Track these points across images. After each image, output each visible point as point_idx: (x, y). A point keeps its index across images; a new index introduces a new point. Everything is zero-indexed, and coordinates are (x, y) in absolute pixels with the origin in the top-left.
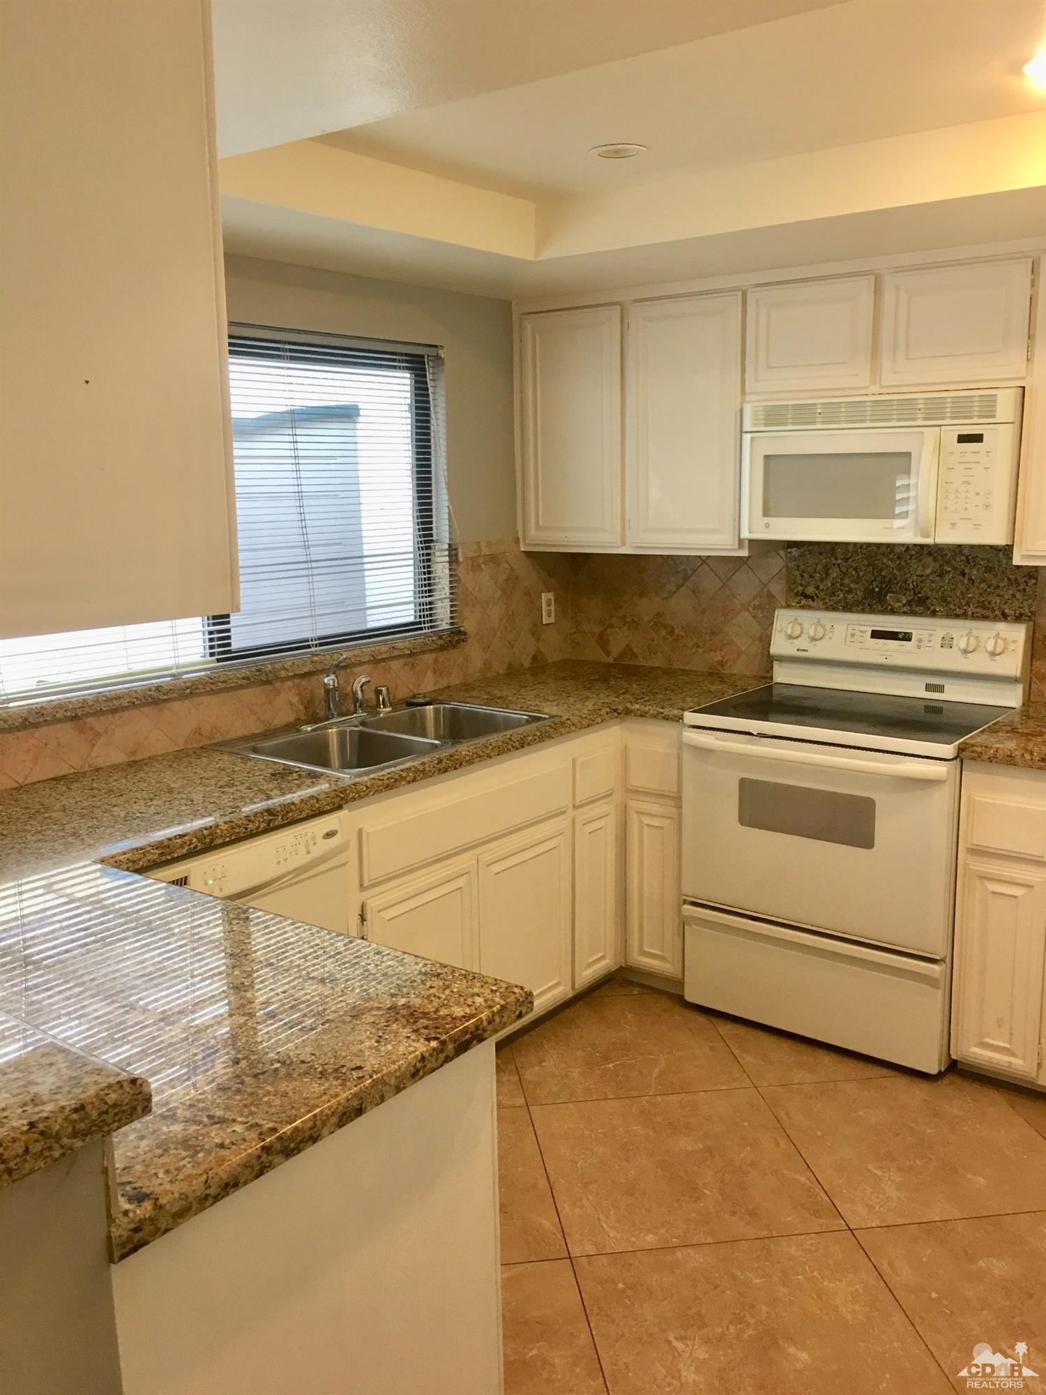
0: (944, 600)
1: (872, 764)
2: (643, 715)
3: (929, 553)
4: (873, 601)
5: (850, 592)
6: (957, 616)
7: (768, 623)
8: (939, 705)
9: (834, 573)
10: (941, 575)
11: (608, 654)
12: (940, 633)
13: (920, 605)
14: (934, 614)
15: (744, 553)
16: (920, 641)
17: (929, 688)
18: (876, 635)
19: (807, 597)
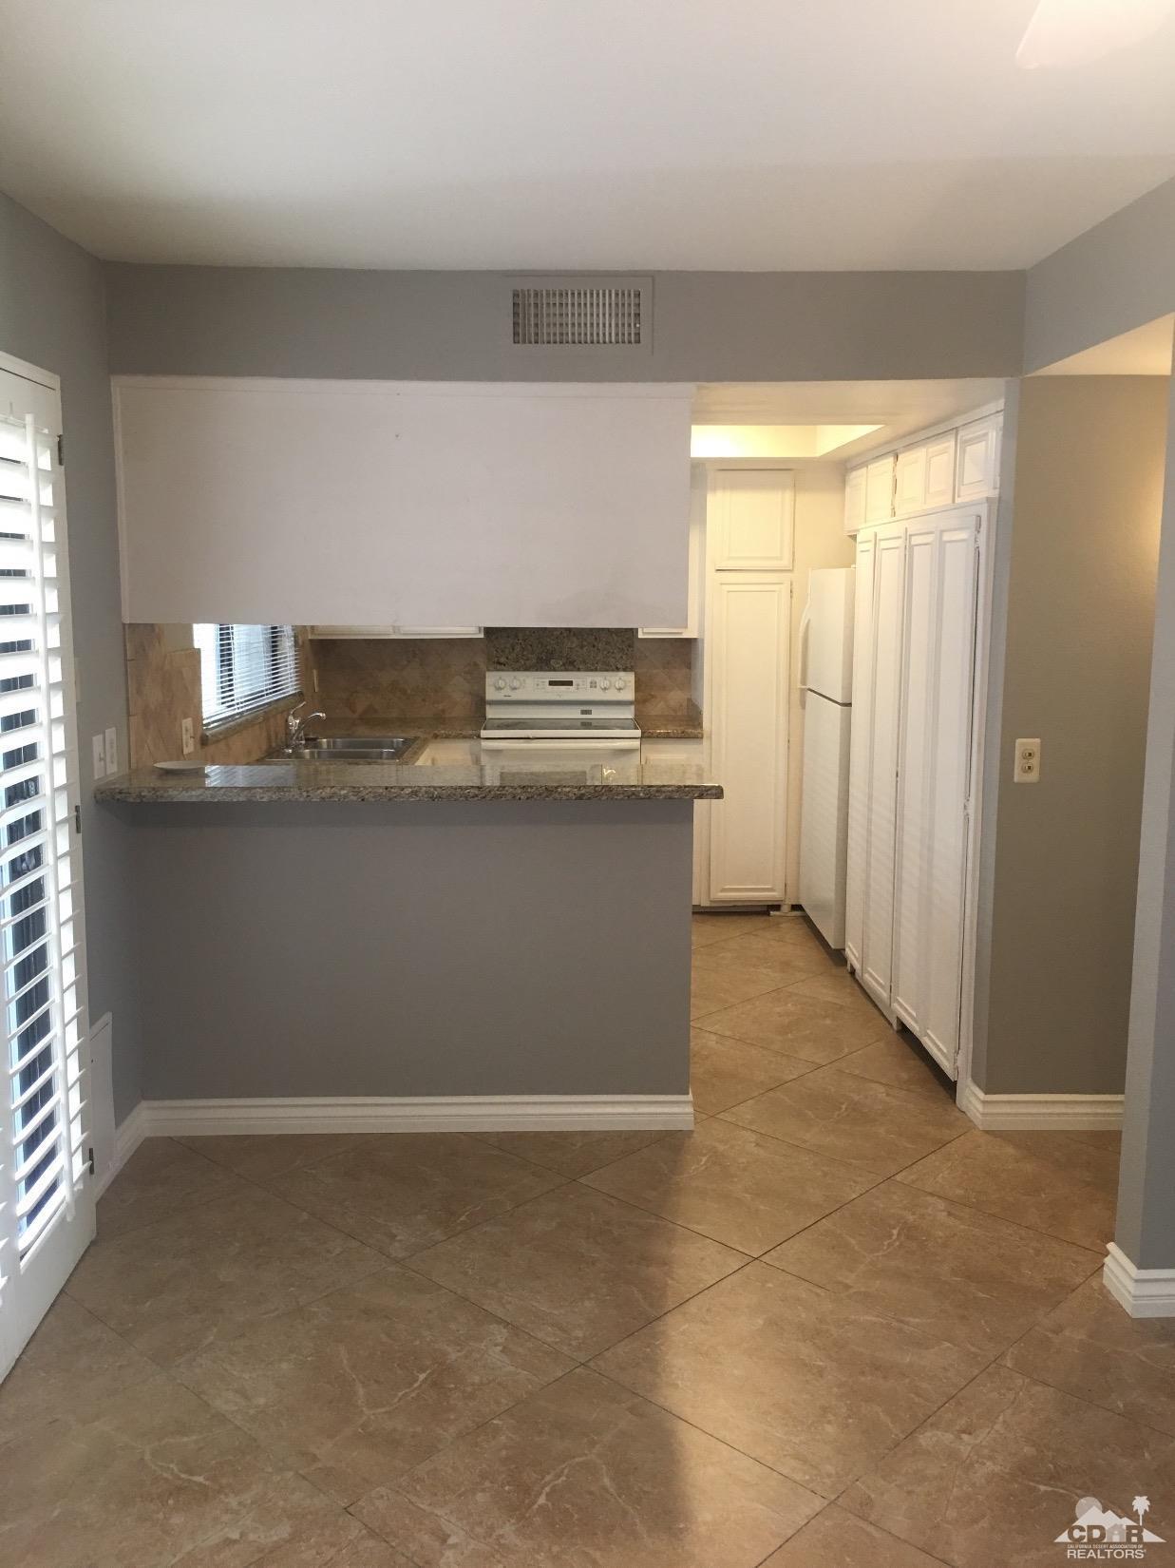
0: (584, 662)
1: (593, 745)
2: (447, 737)
3: (574, 635)
4: (542, 664)
5: (528, 660)
6: (592, 670)
7: (481, 681)
8: (589, 721)
9: (518, 648)
10: (582, 647)
11: (354, 712)
12: (589, 680)
13: (570, 665)
14: (579, 670)
15: (482, 636)
16: (578, 685)
17: (584, 712)
18: (552, 683)
19: (500, 664)
